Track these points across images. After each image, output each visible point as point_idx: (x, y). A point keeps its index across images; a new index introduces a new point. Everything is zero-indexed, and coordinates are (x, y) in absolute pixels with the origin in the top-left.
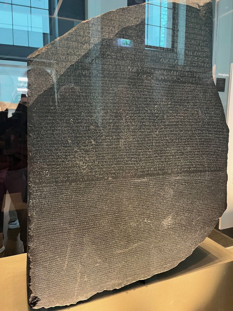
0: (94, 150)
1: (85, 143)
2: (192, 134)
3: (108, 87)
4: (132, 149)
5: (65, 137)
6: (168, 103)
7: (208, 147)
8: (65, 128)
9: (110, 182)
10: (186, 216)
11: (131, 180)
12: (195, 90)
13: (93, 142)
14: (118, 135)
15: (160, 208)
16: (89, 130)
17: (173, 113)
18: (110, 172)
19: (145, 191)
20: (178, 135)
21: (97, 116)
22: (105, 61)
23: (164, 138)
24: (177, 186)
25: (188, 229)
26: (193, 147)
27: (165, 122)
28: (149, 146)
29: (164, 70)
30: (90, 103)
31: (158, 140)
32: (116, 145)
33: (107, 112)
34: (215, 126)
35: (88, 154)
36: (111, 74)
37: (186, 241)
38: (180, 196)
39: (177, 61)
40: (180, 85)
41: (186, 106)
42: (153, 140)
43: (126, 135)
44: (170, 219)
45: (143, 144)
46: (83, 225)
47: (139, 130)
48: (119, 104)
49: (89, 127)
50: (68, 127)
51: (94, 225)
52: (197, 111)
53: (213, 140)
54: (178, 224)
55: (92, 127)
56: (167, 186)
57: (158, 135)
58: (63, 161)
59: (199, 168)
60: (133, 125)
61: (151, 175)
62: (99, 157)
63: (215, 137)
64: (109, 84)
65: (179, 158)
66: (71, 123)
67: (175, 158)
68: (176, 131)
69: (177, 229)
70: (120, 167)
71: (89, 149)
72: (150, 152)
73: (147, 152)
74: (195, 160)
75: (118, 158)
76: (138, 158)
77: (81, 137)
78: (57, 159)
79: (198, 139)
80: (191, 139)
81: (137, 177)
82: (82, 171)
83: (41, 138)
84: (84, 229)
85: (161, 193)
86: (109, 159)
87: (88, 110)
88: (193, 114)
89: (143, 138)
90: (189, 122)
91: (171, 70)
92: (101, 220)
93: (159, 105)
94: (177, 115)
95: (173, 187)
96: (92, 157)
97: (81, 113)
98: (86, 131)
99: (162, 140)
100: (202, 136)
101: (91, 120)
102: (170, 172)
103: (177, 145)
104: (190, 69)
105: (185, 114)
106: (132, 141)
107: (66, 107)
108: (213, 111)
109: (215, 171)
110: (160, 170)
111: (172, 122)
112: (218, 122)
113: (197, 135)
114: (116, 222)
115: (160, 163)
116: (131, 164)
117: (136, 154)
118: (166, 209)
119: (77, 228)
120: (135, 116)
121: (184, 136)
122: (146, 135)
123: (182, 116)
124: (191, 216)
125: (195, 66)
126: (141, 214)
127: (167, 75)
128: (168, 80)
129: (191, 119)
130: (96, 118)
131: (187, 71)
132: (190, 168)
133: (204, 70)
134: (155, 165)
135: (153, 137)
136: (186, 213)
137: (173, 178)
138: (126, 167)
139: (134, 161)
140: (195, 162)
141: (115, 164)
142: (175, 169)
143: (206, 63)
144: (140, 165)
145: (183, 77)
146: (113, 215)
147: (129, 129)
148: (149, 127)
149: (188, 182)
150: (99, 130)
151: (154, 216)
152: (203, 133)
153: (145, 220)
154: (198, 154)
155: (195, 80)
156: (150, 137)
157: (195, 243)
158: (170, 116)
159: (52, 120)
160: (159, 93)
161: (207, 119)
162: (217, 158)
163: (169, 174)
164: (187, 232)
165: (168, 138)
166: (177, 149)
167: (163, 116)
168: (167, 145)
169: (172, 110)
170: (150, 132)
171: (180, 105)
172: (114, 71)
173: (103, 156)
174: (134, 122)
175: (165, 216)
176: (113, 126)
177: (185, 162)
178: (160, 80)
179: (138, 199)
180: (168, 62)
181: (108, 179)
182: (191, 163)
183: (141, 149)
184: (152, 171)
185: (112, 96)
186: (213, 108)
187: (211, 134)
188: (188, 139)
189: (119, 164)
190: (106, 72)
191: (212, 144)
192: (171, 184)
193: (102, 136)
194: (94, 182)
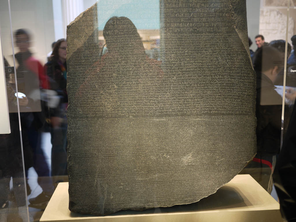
0: (117, 93)
1: (109, 87)
2: (212, 79)
3: (127, 42)
4: (150, 92)
5: (93, 83)
6: (185, 51)
7: (231, 91)
8: (93, 75)
9: (130, 119)
10: (207, 156)
11: (150, 119)
12: (214, 38)
13: (116, 87)
14: (137, 81)
15: (179, 146)
16: (112, 77)
17: (190, 60)
18: (130, 111)
19: (164, 130)
20: (196, 80)
21: (119, 66)
22: (125, 22)
23: (181, 82)
24: (196, 127)
25: (210, 168)
26: (213, 91)
27: (183, 69)
28: (167, 90)
29: (180, 23)
30: (113, 56)
31: (176, 85)
32: (136, 89)
33: (127, 62)
34: (238, 71)
35: (112, 96)
36: (130, 31)
37: (208, 180)
38: (200, 137)
39: (193, 14)
40: (197, 35)
41: (204, 53)
42: (170, 84)
43: (145, 80)
44: (190, 157)
45: (161, 88)
46: (109, 153)
47: (156, 76)
48: (137, 55)
49: (112, 74)
50: (95, 75)
51: (118, 154)
52: (216, 58)
53: (237, 84)
54: (198, 162)
55: (114, 75)
56: (186, 126)
57: (176, 80)
58: (92, 102)
59: (221, 111)
60: (151, 72)
61: (169, 116)
62: (121, 98)
63: (239, 81)
64: (128, 39)
65: (198, 101)
66: (98, 72)
67: (194, 101)
68: (194, 77)
69: (198, 167)
70: (140, 107)
71: (112, 92)
72: (168, 95)
73: (165, 95)
74: (216, 103)
75: (137, 100)
76: (157, 100)
77: (106, 82)
78: (87, 100)
79: (219, 83)
80: (211, 84)
81: (156, 117)
82: (107, 109)
83: (75, 84)
84: (110, 157)
85: (180, 132)
86: (129, 100)
87: (111, 61)
88: (211, 60)
89: (161, 83)
90: (208, 68)
91: (187, 23)
92: (123, 150)
93: (176, 54)
94: (194, 62)
95: (193, 127)
96: (115, 99)
97: (105, 64)
98: (110, 78)
99: (179, 85)
100: (223, 81)
101: (114, 69)
102: (189, 114)
103: (196, 89)
104: (207, 20)
105: (203, 60)
106: (151, 86)
107: (93, 60)
108: (235, 57)
109: (240, 114)
110: (179, 111)
111: (189, 68)
112: (242, 67)
113: (218, 80)
114: (137, 154)
115: (178, 105)
116: (150, 105)
117: (154, 97)
118: (185, 147)
119: (104, 155)
120: (153, 65)
121: (203, 81)
122: (164, 80)
123: (200, 63)
124: (213, 156)
125: (212, 17)
126: (161, 149)
127: (183, 27)
128: (184, 31)
129: (210, 65)
130: (118, 67)
131: (203, 22)
132: (210, 111)
133: (223, 19)
134: (173, 107)
135: (170, 82)
136: (207, 153)
137: (193, 120)
138: (145, 107)
139: (153, 103)
140: (216, 105)
141: (135, 105)
142: (194, 111)
143: (225, 13)
144: (158, 106)
145: (200, 27)
146: (134, 148)
147: (147, 75)
148: (166, 74)
149: (209, 124)
150: (120, 77)
151: (173, 153)
152: (224, 78)
153: (164, 155)
154: (220, 98)
155: (213, 29)
156: (168, 82)
157: (219, 183)
158: (187, 63)
159: (84, 70)
160: (175, 43)
161: (229, 65)
162: (242, 102)
163: (189, 116)
164: (209, 171)
165: (186, 83)
166: (196, 93)
167: (180, 64)
168: (185, 89)
169: (189, 58)
170: (167, 78)
171: (198, 53)
172: (132, 29)
173: (124, 98)
174: (152, 69)
175: (185, 154)
176: (133, 73)
177: (205, 105)
178: (176, 32)
179: (157, 136)
180: (183, 16)
181: (129, 117)
182: (212, 106)
183: (160, 93)
184: (171, 112)
185: (131, 49)
186: (234, 54)
187: (233, 79)
188: (207, 84)
189: (139, 105)
190: (125, 30)
191: (235, 89)
192: (191, 124)
193: (123, 82)
194: (116, 119)
